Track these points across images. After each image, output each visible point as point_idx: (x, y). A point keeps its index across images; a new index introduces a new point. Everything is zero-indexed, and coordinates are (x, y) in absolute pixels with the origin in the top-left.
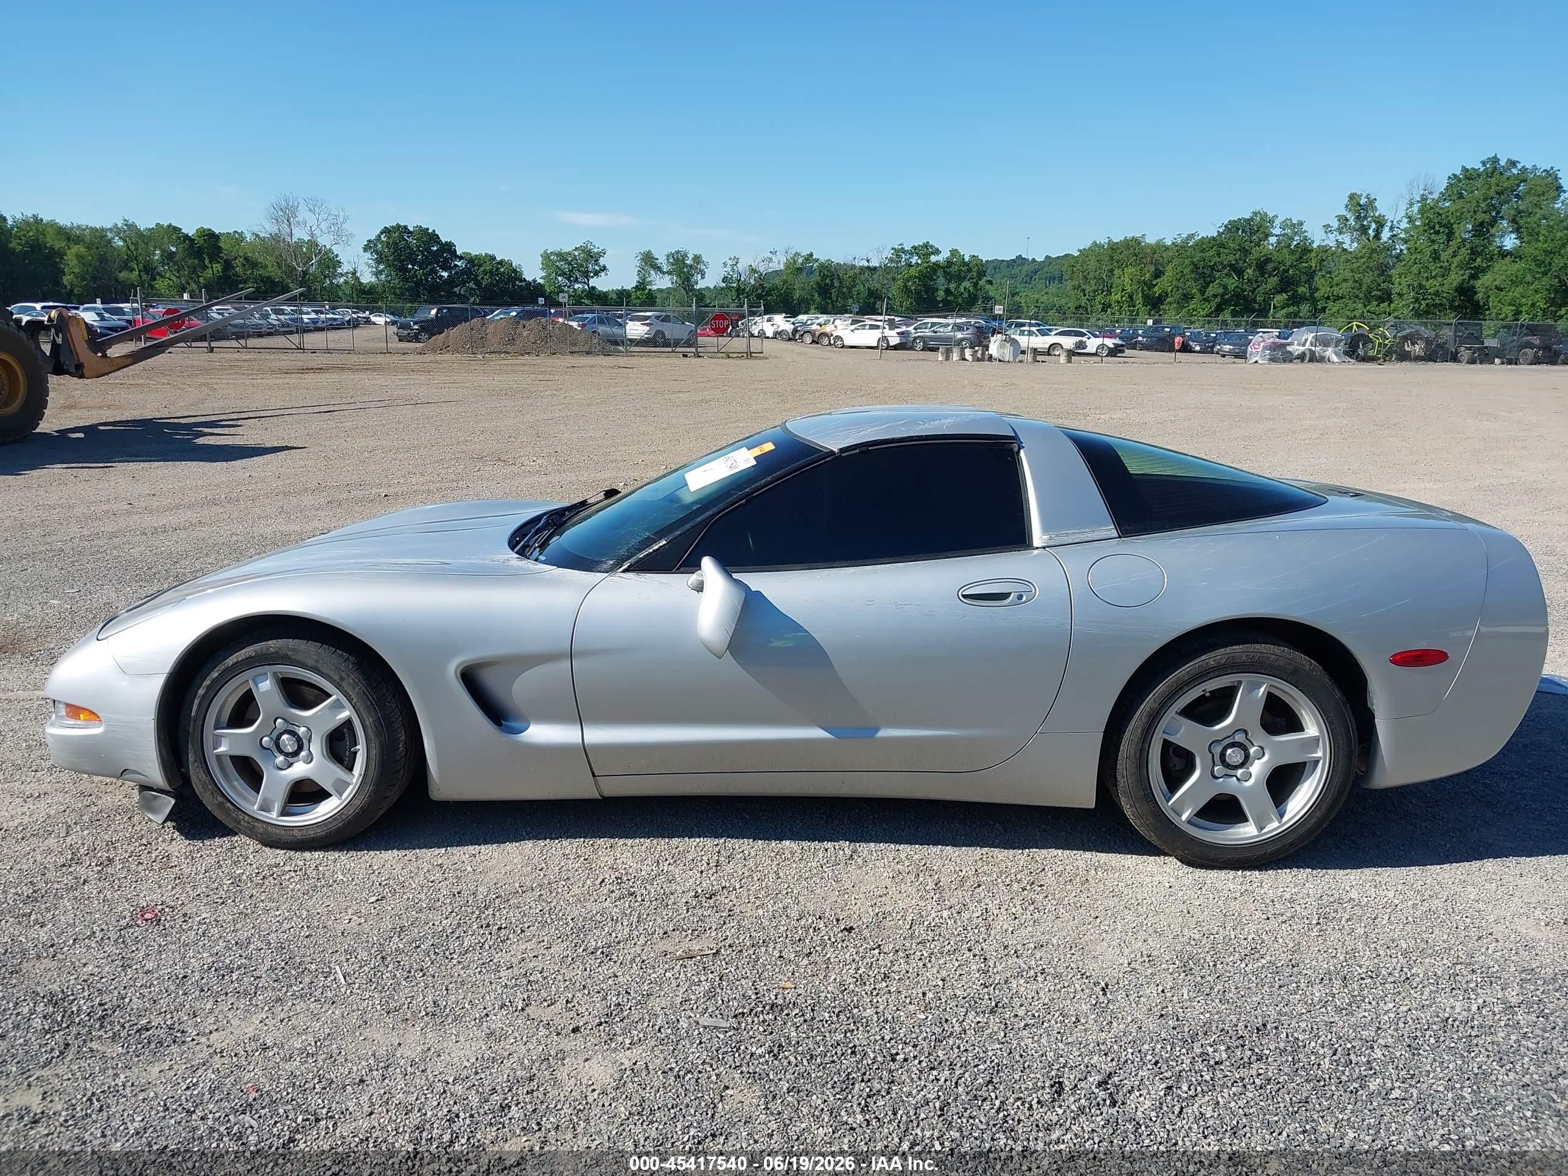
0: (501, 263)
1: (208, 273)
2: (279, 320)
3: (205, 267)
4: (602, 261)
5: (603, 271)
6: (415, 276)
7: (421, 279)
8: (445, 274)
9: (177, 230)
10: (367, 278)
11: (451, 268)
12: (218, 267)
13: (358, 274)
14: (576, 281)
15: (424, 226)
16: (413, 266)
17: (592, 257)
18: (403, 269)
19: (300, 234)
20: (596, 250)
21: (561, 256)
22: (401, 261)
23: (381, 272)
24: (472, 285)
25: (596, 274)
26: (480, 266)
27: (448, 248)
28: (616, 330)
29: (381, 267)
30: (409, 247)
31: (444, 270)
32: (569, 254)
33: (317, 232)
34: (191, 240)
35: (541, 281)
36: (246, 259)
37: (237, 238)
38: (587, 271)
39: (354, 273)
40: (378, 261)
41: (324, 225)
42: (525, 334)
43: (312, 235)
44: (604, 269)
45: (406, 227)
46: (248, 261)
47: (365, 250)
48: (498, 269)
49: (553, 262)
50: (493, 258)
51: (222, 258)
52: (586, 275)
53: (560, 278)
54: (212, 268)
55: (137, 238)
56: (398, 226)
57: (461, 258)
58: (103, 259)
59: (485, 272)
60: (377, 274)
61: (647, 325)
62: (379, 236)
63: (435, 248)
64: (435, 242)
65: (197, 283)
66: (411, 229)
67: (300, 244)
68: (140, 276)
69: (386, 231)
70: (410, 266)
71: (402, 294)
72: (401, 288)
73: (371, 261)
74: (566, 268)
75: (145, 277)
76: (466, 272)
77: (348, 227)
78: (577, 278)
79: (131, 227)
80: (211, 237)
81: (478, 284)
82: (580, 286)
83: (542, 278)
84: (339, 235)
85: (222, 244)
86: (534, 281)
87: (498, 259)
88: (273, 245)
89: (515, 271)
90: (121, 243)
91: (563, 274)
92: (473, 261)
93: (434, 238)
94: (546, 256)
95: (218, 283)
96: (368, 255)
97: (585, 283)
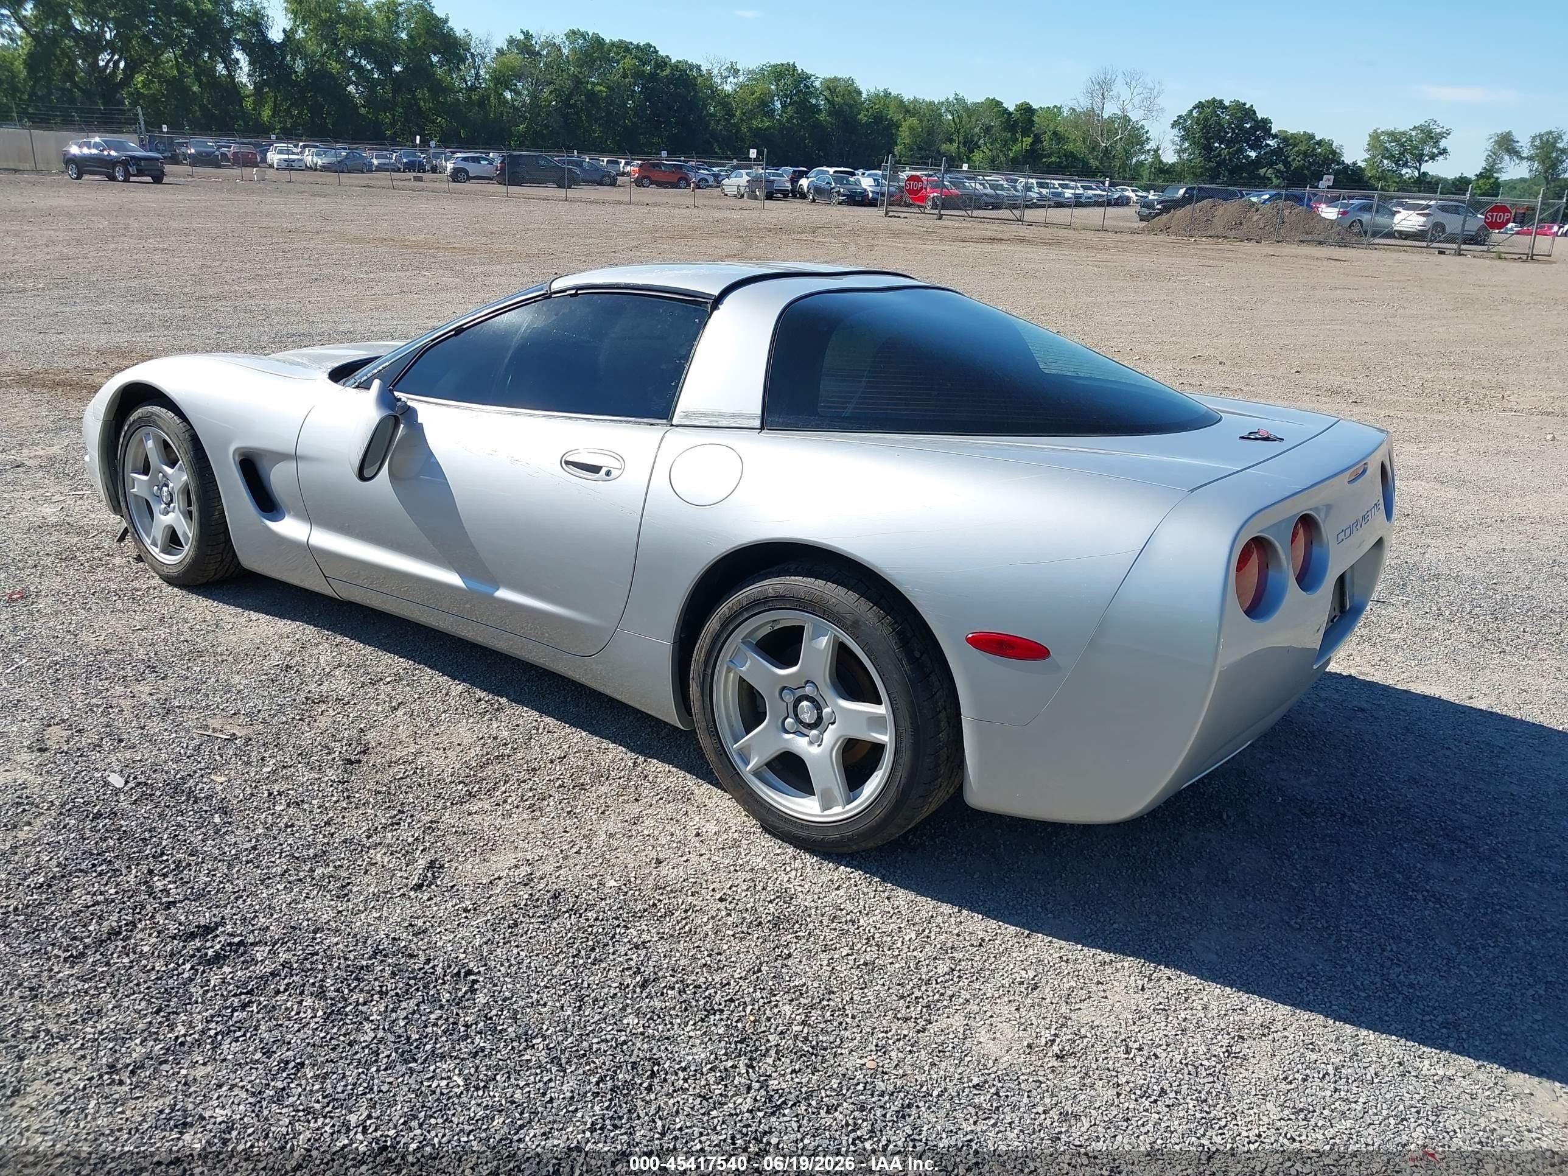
0: (1320, 143)
1: (1016, 148)
2: (1040, 193)
3: (1015, 140)
4: (1443, 143)
5: (1442, 154)
6: (1220, 155)
7: (1225, 159)
8: (1253, 154)
9: (999, 104)
10: (1169, 157)
11: (1261, 147)
12: (1028, 140)
13: (1160, 152)
14: (1406, 165)
15: (1242, 101)
16: (1220, 144)
17: (1432, 138)
18: (1209, 148)
19: (1110, 110)
20: (1438, 131)
21: (1393, 136)
22: (1208, 139)
23: (1183, 151)
24: (1280, 166)
25: (1433, 157)
26: (1295, 146)
27: (1264, 125)
28: (1381, 220)
29: (1186, 145)
30: (1219, 124)
31: (1252, 148)
32: (1404, 134)
33: (1129, 107)
34: (1010, 114)
35: (1363, 165)
36: (1055, 133)
37: (1054, 113)
38: (1422, 155)
39: (1156, 151)
40: (1184, 139)
41: (1136, 100)
42: (1255, 218)
43: (1123, 110)
44: (1444, 152)
45: (1221, 102)
46: (1058, 137)
47: (1173, 126)
48: (1314, 149)
49: (1382, 143)
50: (1312, 137)
51: (1033, 132)
52: (1420, 159)
53: (1386, 162)
54: (1022, 141)
55: (964, 110)
56: (1214, 100)
57: (1275, 136)
58: (931, 132)
59: (1298, 154)
60: (1179, 152)
61: (1424, 215)
62: (1191, 111)
63: (1248, 126)
64: (1250, 118)
65: (1006, 156)
66: (1227, 103)
67: (1111, 120)
68: (958, 148)
69: (1200, 106)
70: (1217, 145)
71: (1202, 174)
72: (1202, 167)
73: (1176, 138)
74: (1396, 150)
75: (962, 149)
76: (1278, 152)
77: (1161, 101)
78: (1407, 162)
79: (960, 101)
80: (1027, 110)
81: (1287, 164)
82: (1409, 171)
83: (1365, 160)
84: (1150, 110)
85: (1035, 119)
86: (1354, 164)
87: (1318, 138)
88: (1086, 120)
89: (1334, 153)
90: (950, 117)
91: (1391, 157)
92: (1287, 140)
93: (1250, 113)
94: (1375, 137)
95: (1024, 156)
96: (1175, 131)
97: (1416, 168)
